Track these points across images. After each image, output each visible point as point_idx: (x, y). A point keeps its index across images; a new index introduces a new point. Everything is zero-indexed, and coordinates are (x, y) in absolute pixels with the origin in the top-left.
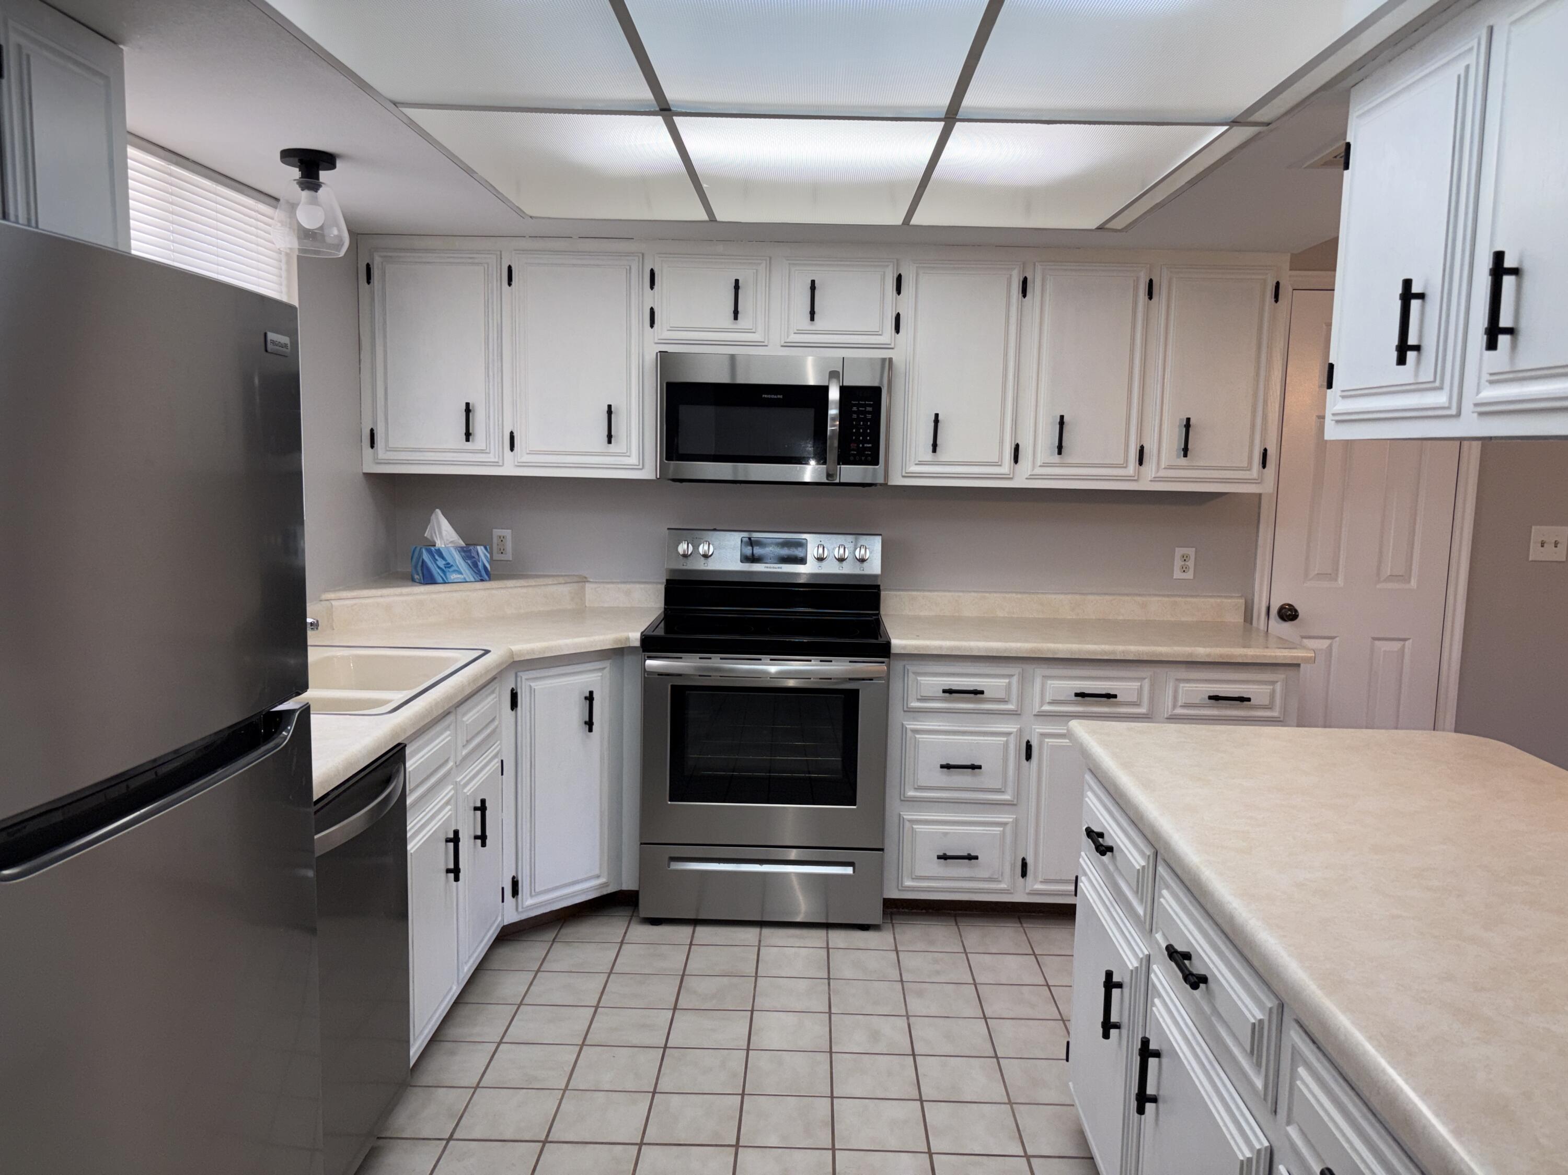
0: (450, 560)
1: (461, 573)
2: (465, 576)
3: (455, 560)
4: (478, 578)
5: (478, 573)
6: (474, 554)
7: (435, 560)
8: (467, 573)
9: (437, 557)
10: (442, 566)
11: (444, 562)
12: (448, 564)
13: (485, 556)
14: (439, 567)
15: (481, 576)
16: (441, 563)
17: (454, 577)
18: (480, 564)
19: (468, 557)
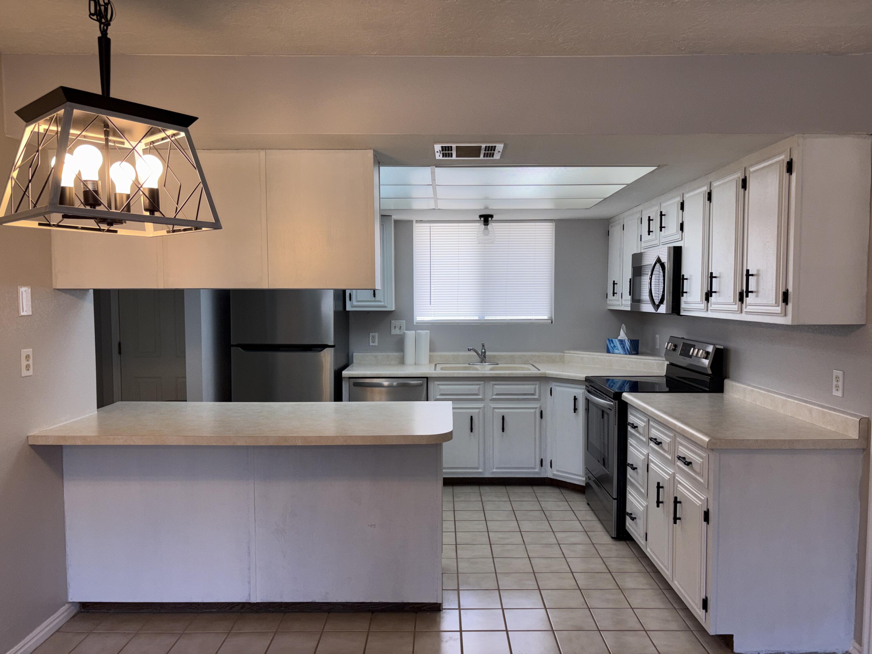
0: (615, 344)
1: (619, 350)
2: (620, 351)
3: (617, 345)
4: (625, 353)
5: (624, 350)
6: (624, 343)
7: (610, 344)
8: (621, 351)
9: (611, 342)
10: (613, 347)
11: (613, 345)
12: (615, 346)
13: (628, 344)
14: (612, 347)
15: (626, 352)
16: (612, 345)
17: (616, 351)
18: (626, 347)
19: (621, 343)
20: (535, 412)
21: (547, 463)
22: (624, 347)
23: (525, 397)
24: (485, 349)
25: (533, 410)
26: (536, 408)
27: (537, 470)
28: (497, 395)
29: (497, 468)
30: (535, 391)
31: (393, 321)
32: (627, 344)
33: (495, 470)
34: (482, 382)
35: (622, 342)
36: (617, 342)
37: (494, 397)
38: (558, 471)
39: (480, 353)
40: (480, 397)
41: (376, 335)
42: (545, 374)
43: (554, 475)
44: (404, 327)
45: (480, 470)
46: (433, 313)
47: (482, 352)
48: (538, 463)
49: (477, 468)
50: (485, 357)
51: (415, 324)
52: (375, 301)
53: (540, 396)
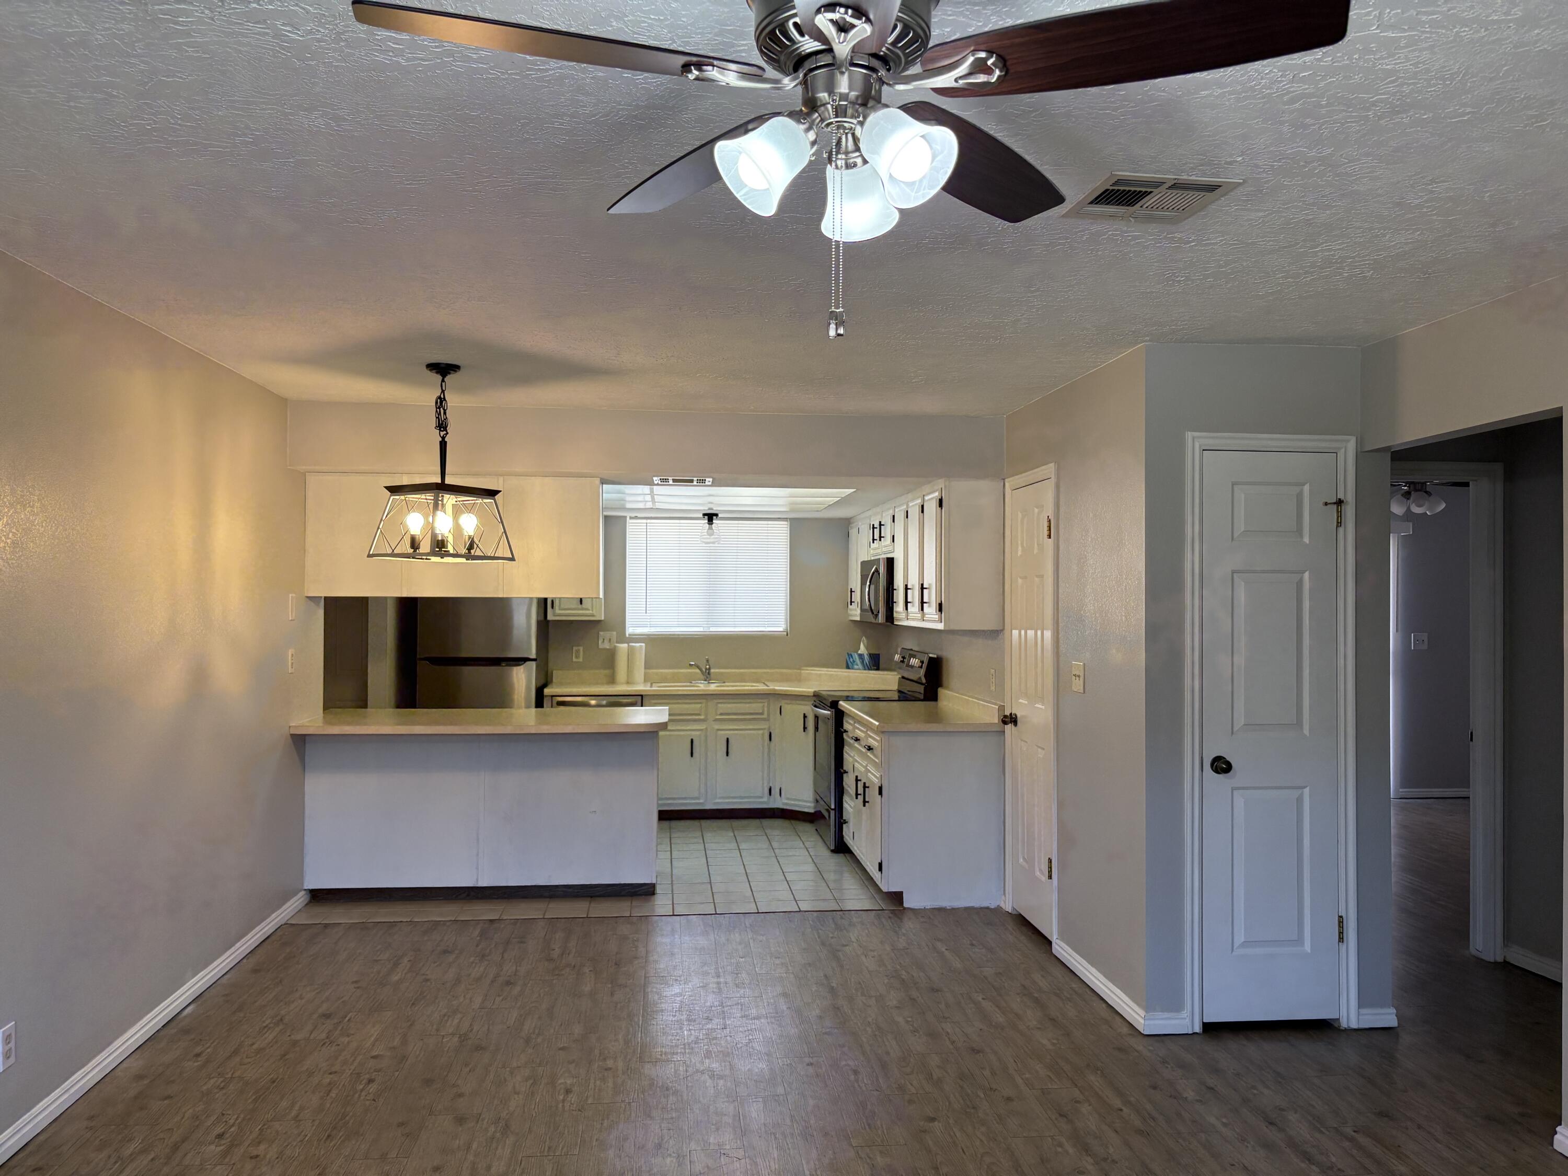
0: (854, 659)
1: (858, 665)
2: (859, 667)
3: (856, 660)
4: (864, 669)
5: (864, 666)
6: (864, 658)
7: (850, 658)
12: (854, 661)
13: (868, 658)
14: (851, 662)
16: (852, 660)
18: (865, 662)
19: (861, 658)
20: (763, 734)
21: (775, 792)
22: (863, 662)
23: (755, 717)
24: (709, 665)
25: (761, 732)
26: (765, 729)
27: (765, 799)
28: (721, 714)
29: (720, 798)
30: (763, 710)
31: (601, 633)
32: (866, 658)
33: (718, 801)
34: (704, 701)
35: (861, 656)
36: (856, 657)
37: (718, 717)
38: (788, 799)
39: (704, 670)
40: (702, 717)
41: (581, 649)
42: (775, 690)
43: (784, 804)
44: (614, 639)
45: (701, 801)
46: (649, 623)
47: (706, 669)
48: (767, 791)
49: (698, 798)
50: (709, 673)
51: (627, 636)
52: (583, 609)
53: (769, 715)
